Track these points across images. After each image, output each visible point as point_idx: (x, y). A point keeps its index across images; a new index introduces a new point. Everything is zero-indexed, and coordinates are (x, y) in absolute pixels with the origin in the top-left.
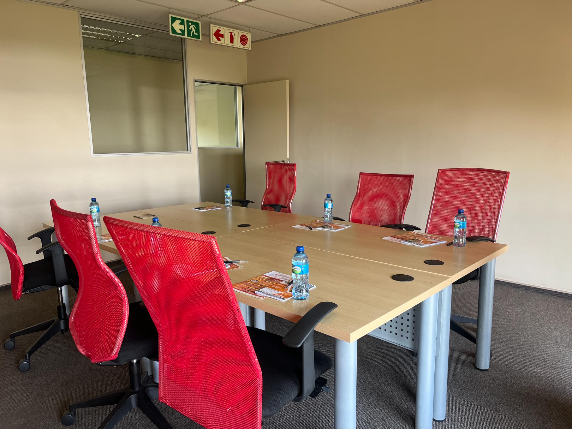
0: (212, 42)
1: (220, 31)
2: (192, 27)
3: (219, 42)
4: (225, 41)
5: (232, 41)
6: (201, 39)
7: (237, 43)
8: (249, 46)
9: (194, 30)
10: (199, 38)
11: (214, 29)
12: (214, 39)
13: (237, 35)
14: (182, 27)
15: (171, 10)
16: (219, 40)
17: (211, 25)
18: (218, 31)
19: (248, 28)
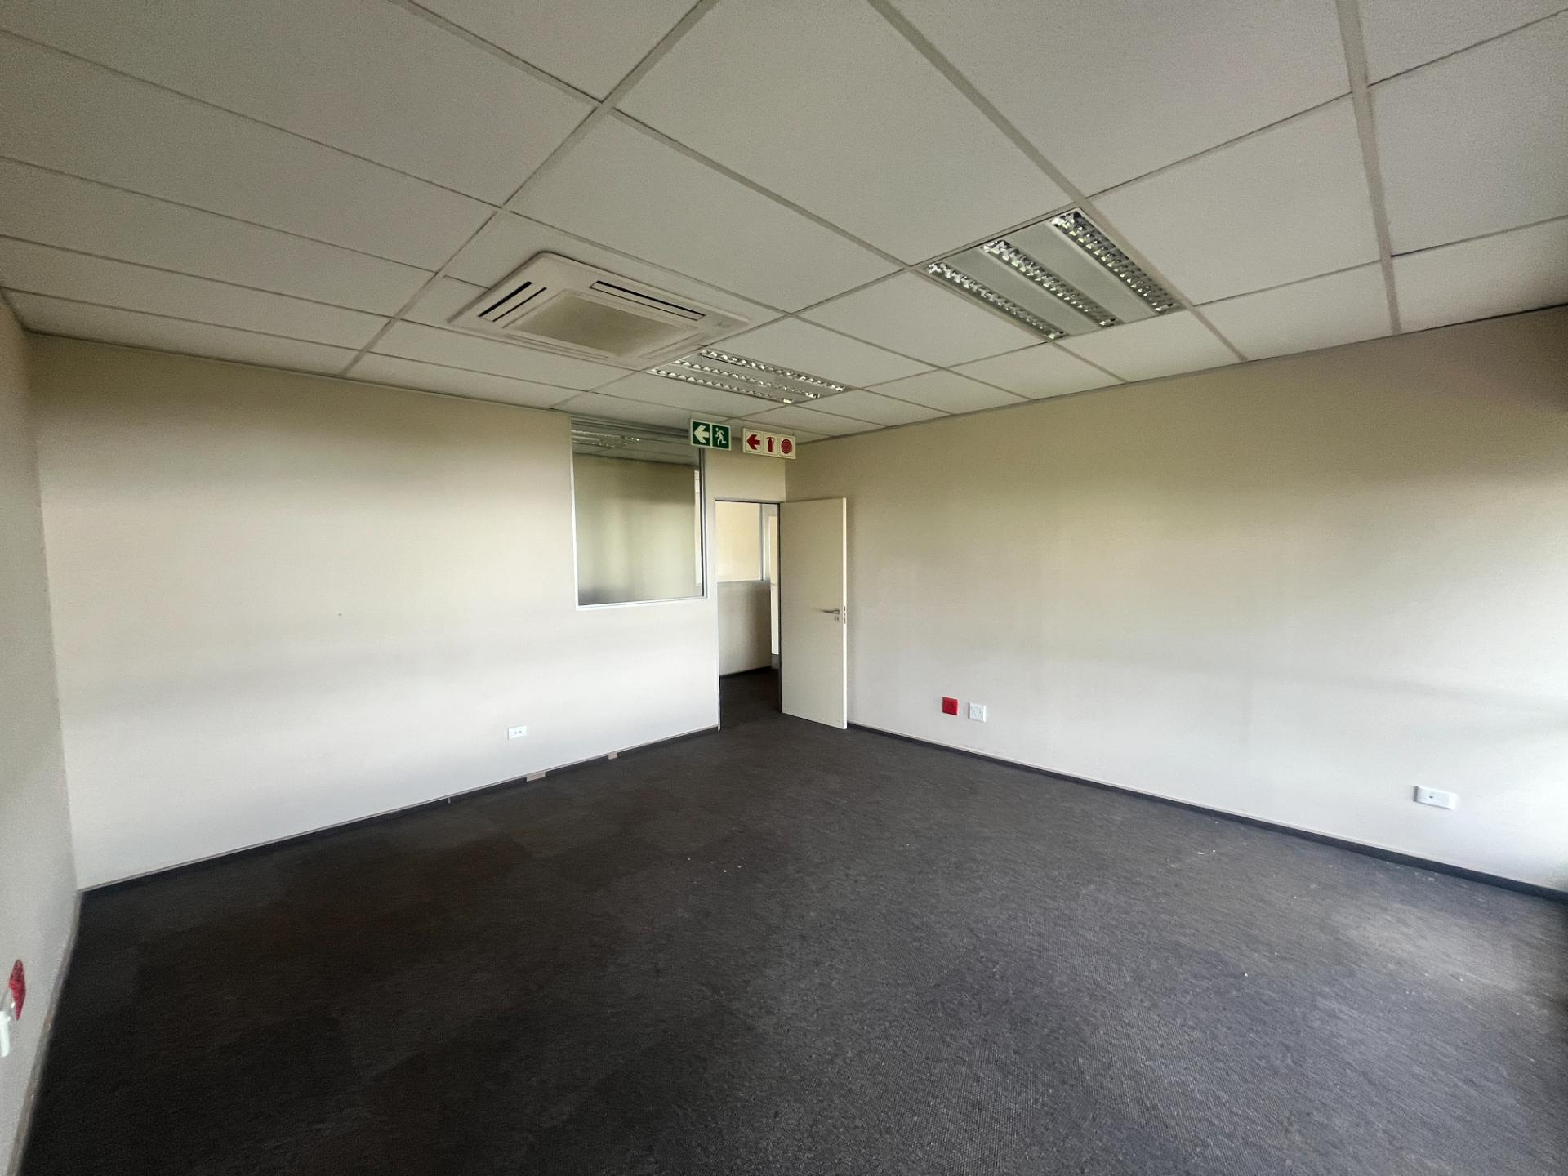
0: (744, 451)
1: (755, 436)
2: (720, 434)
3: (754, 450)
4: (762, 449)
5: (770, 449)
6: (730, 449)
7: (778, 451)
8: (792, 454)
9: (721, 437)
10: (728, 447)
11: (747, 435)
12: (747, 447)
13: (778, 441)
14: (706, 435)
15: (694, 413)
16: (754, 448)
17: (744, 430)
18: (754, 436)
19: (793, 429)
